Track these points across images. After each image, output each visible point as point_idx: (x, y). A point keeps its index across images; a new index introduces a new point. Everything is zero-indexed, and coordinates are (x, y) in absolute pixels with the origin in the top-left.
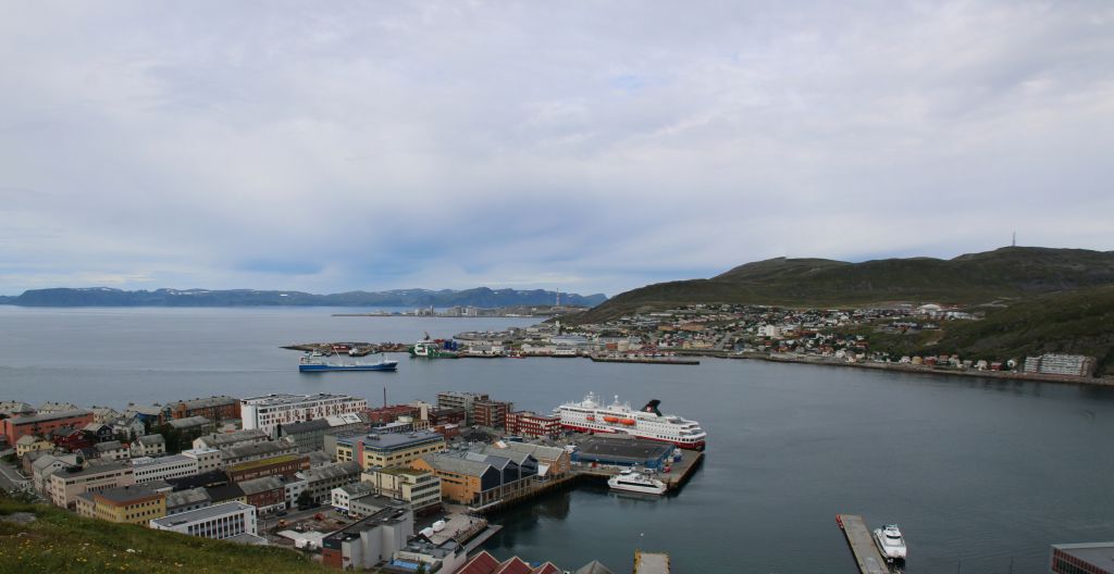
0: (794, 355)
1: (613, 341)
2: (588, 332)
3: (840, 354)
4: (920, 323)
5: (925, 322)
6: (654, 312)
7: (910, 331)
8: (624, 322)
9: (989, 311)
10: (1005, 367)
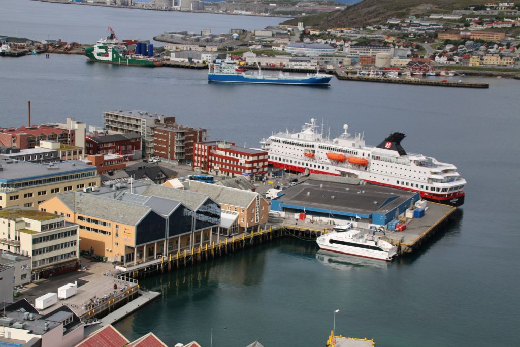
1: (371, 52)
2: (338, 39)
6: (435, 12)
8: (391, 26)
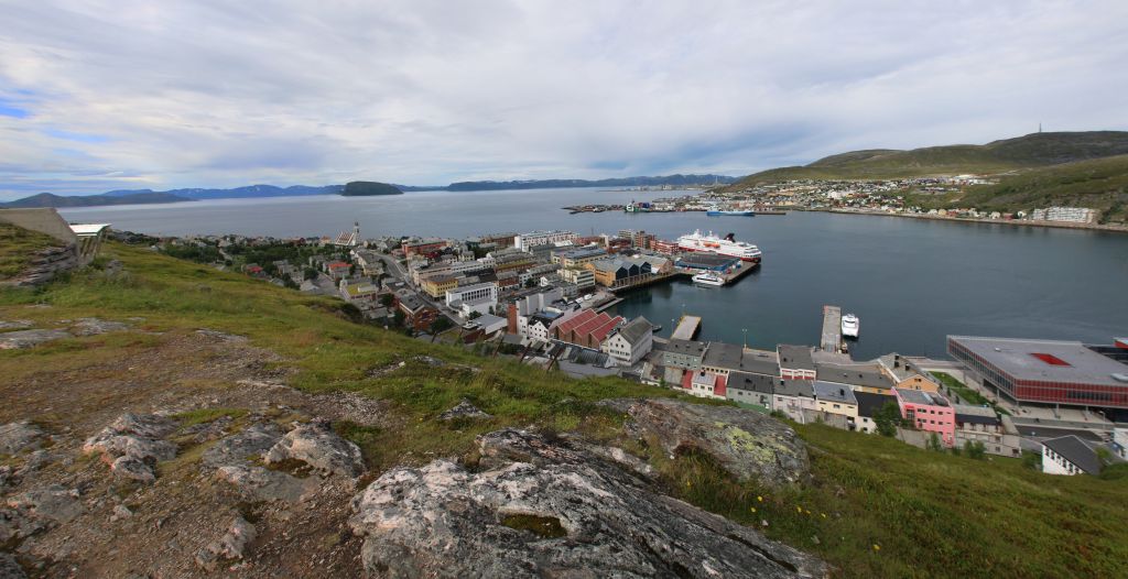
0: (852, 209)
1: (738, 202)
3: (884, 208)
4: (946, 188)
5: (948, 187)
7: (937, 193)
9: (1004, 178)
10: (1016, 217)
